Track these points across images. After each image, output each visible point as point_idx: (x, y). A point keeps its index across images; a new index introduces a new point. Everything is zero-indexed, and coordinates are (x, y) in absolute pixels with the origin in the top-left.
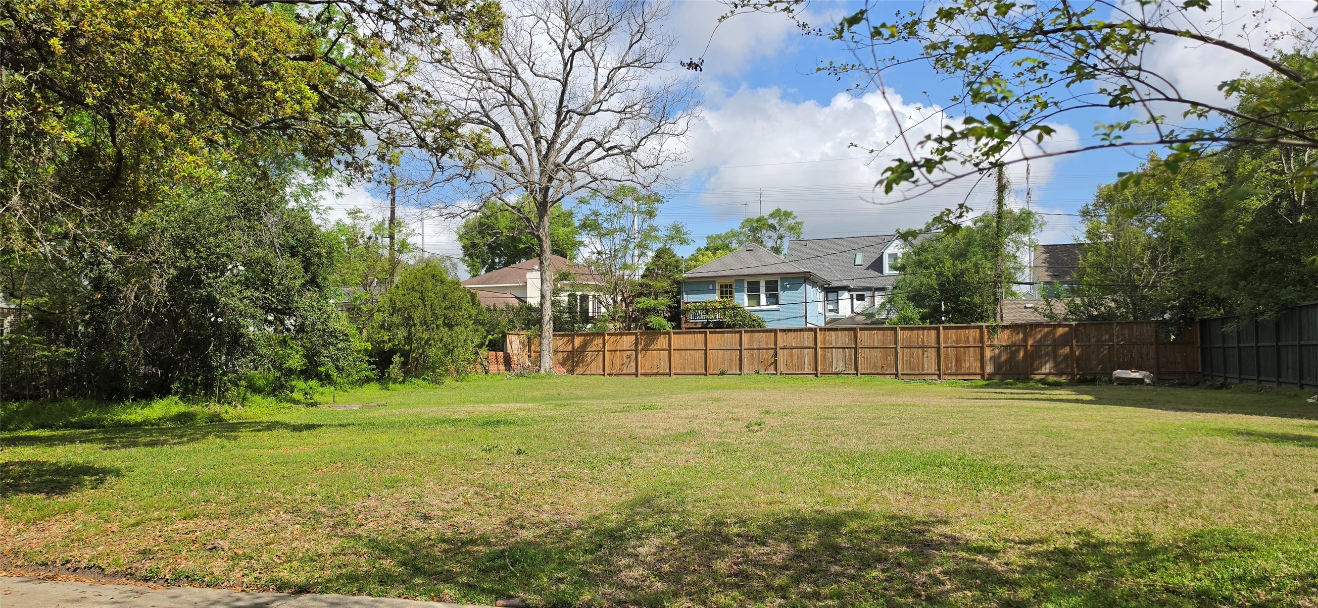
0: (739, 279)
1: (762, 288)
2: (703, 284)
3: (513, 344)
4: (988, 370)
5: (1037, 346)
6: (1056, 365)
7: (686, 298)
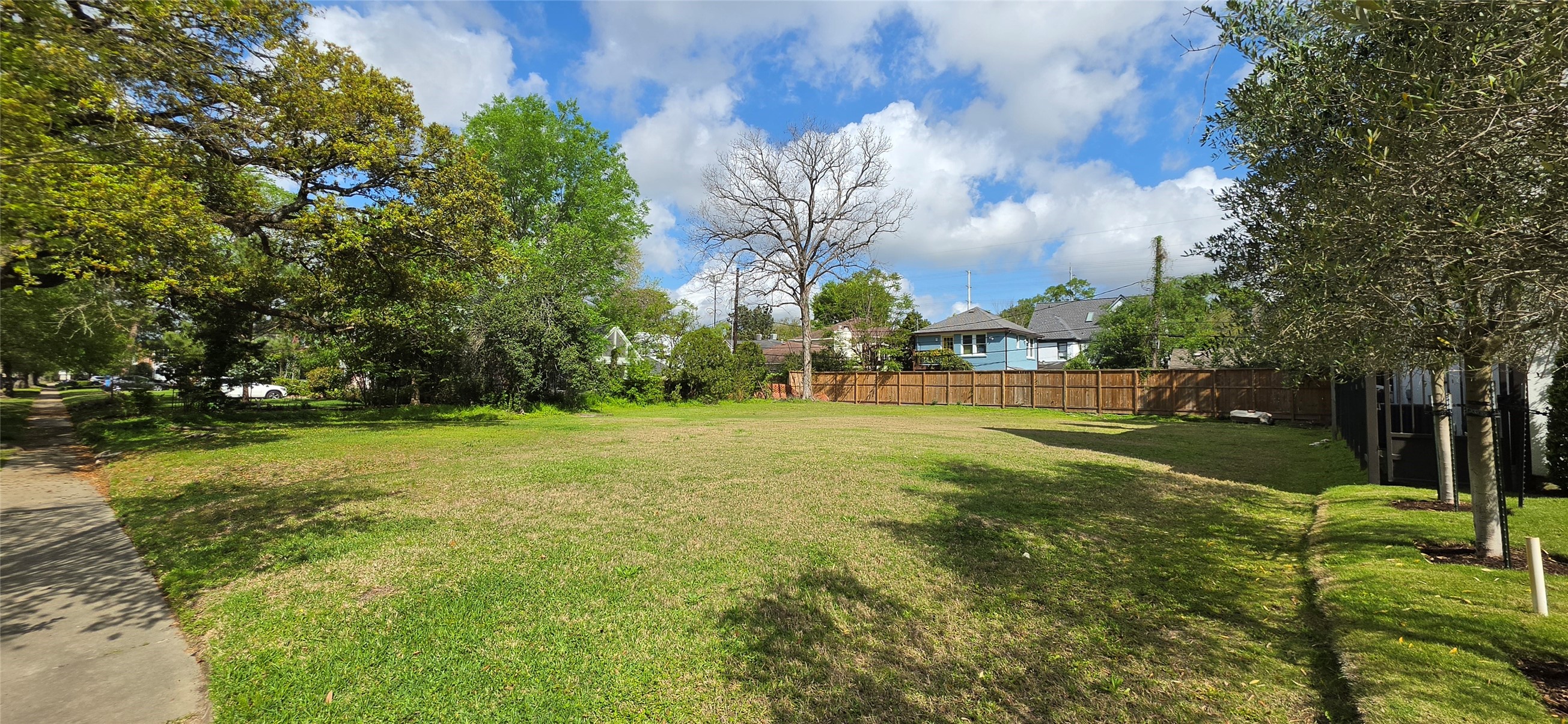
0: (957, 334)
1: (974, 341)
2: (932, 338)
3: (796, 379)
4: (1138, 407)
5: (1181, 388)
6: (1198, 405)
7: (919, 348)
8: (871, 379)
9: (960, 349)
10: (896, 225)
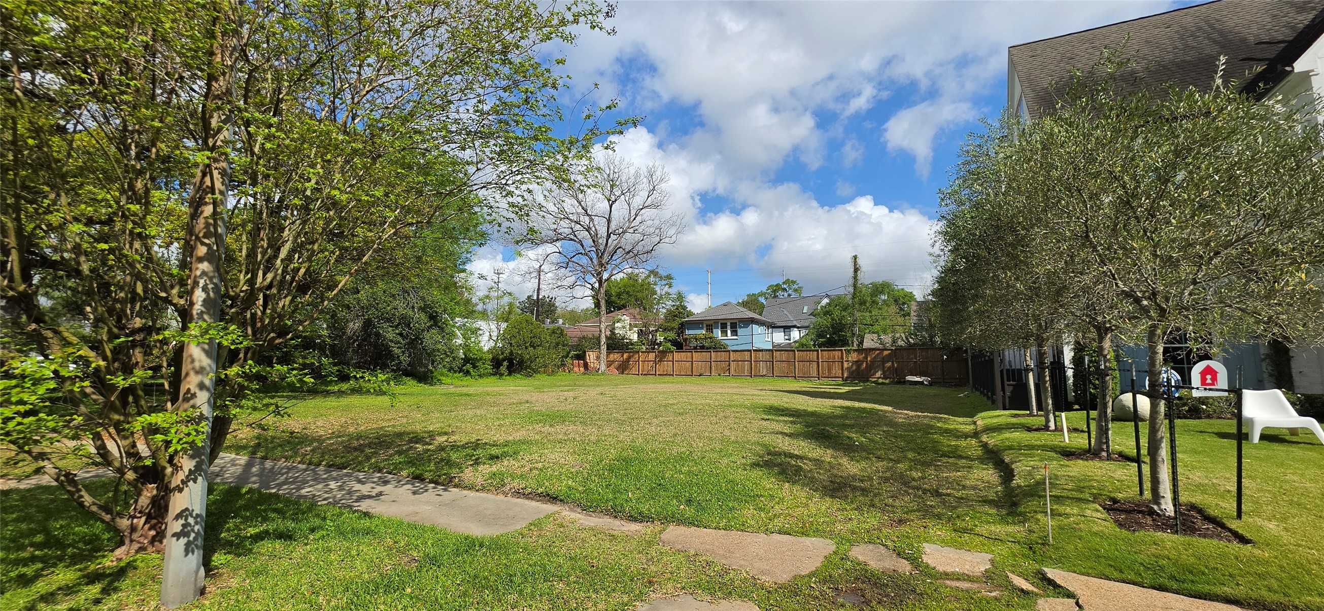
0: (716, 321)
1: (729, 327)
2: (697, 324)
3: (591, 356)
4: (845, 375)
5: (872, 362)
6: (884, 373)
7: (687, 332)
8: (652, 356)
9: (718, 333)
10: (674, 238)
